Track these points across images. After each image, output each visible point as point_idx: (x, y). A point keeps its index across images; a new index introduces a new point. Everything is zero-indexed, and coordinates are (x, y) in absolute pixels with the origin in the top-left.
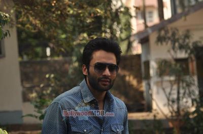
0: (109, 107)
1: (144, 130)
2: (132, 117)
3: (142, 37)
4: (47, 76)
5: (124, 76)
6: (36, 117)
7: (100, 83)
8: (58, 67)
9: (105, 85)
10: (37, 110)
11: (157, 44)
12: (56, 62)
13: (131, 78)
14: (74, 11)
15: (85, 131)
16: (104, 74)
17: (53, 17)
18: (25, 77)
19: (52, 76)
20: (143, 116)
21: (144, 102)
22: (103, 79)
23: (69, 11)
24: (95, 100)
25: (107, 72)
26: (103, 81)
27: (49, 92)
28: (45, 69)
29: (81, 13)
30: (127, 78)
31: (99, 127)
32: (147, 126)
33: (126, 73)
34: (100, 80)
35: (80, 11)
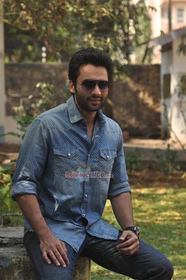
0: (100, 130)
1: (154, 162)
2: (143, 144)
3: (164, 42)
4: (38, 85)
5: (138, 92)
6: (19, 136)
7: (89, 102)
8: (54, 74)
9: (95, 105)
10: (20, 126)
11: (179, 55)
12: (52, 67)
13: (146, 95)
14: (74, 8)
15: (69, 155)
16: (93, 93)
17: (48, 14)
18: (11, 84)
19: (44, 85)
20: (157, 145)
21: (160, 127)
22: (92, 99)
23: (68, 8)
24: (83, 120)
25: (98, 91)
26: (93, 100)
27: (38, 105)
28: (37, 75)
29: (82, 11)
30: (141, 95)
31: (85, 151)
32: (158, 157)
33: (140, 88)
34: (89, 99)
35: (82, 9)
